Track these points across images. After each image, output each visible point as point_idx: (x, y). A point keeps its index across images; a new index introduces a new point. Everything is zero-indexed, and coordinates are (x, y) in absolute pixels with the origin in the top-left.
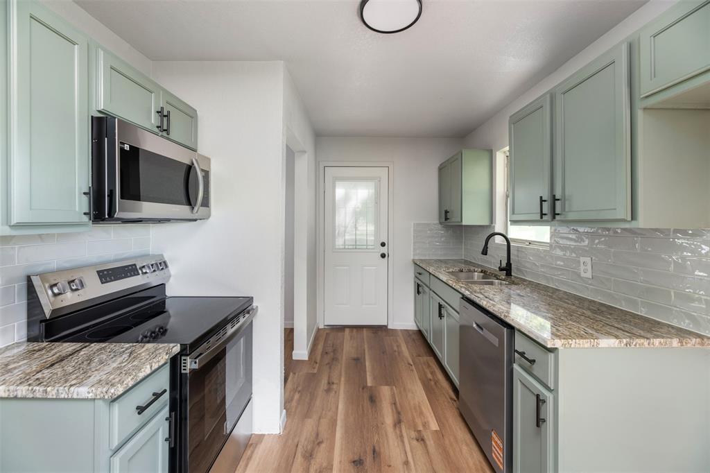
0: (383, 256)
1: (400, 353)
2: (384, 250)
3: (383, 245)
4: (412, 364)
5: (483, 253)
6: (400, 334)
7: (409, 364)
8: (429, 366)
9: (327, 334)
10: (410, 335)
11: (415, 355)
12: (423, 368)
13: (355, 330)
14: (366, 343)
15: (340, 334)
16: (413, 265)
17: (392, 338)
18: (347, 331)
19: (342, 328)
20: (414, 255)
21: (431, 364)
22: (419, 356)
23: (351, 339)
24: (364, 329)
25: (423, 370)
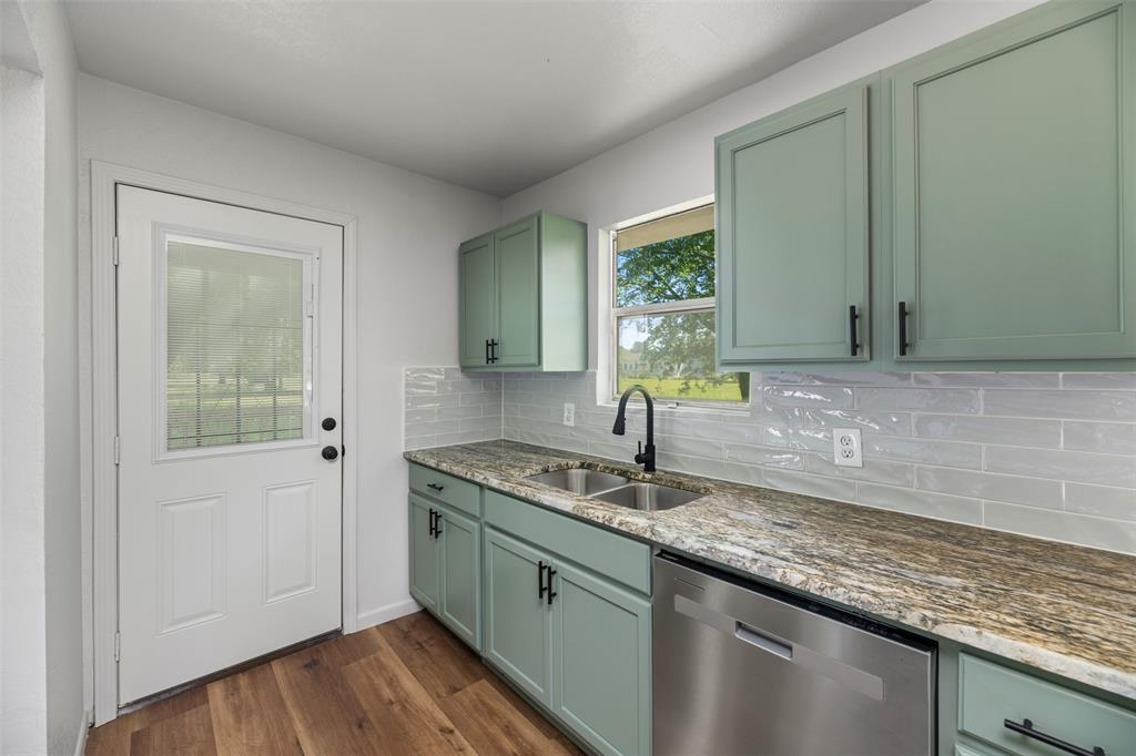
0: (330, 454)
1: (404, 702)
2: (332, 439)
3: (329, 425)
4: (451, 726)
5: (615, 432)
6: (381, 640)
7: (444, 730)
8: (492, 713)
9: (136, 737)
10: (406, 637)
11: (443, 691)
12: (481, 725)
13: (243, 680)
14: (294, 713)
15: (191, 717)
16: (407, 464)
17: (363, 661)
18: (216, 692)
19: (196, 689)
20: (407, 442)
21: (492, 703)
22: (456, 690)
23: (238, 720)
24: (276, 666)
25: (486, 733)
